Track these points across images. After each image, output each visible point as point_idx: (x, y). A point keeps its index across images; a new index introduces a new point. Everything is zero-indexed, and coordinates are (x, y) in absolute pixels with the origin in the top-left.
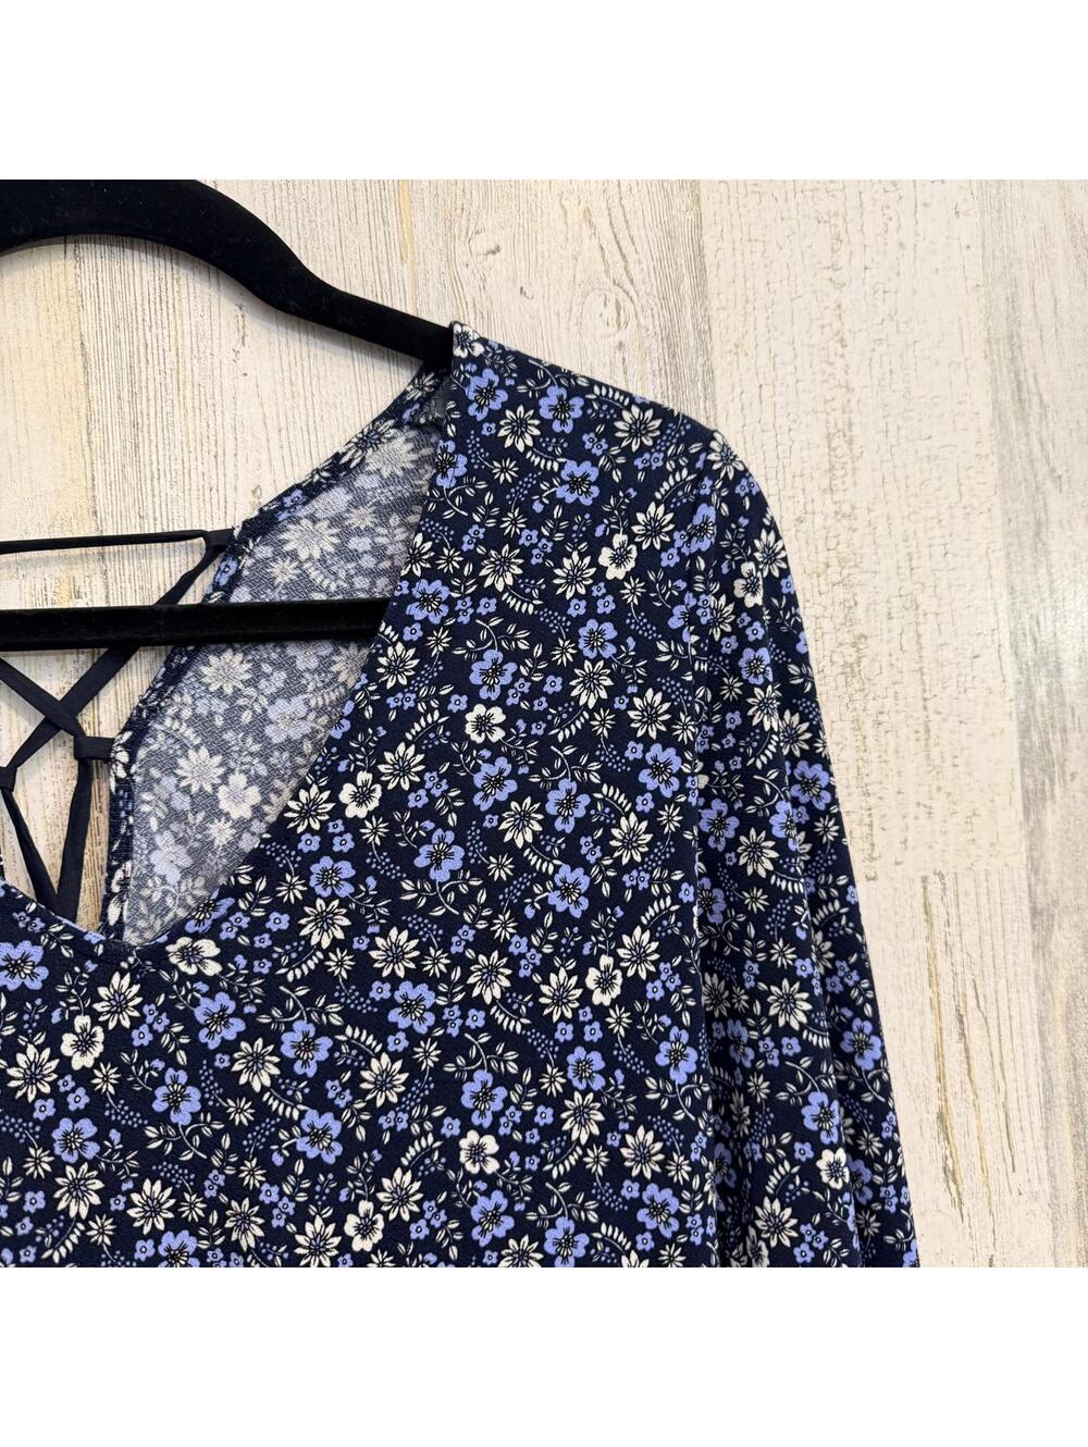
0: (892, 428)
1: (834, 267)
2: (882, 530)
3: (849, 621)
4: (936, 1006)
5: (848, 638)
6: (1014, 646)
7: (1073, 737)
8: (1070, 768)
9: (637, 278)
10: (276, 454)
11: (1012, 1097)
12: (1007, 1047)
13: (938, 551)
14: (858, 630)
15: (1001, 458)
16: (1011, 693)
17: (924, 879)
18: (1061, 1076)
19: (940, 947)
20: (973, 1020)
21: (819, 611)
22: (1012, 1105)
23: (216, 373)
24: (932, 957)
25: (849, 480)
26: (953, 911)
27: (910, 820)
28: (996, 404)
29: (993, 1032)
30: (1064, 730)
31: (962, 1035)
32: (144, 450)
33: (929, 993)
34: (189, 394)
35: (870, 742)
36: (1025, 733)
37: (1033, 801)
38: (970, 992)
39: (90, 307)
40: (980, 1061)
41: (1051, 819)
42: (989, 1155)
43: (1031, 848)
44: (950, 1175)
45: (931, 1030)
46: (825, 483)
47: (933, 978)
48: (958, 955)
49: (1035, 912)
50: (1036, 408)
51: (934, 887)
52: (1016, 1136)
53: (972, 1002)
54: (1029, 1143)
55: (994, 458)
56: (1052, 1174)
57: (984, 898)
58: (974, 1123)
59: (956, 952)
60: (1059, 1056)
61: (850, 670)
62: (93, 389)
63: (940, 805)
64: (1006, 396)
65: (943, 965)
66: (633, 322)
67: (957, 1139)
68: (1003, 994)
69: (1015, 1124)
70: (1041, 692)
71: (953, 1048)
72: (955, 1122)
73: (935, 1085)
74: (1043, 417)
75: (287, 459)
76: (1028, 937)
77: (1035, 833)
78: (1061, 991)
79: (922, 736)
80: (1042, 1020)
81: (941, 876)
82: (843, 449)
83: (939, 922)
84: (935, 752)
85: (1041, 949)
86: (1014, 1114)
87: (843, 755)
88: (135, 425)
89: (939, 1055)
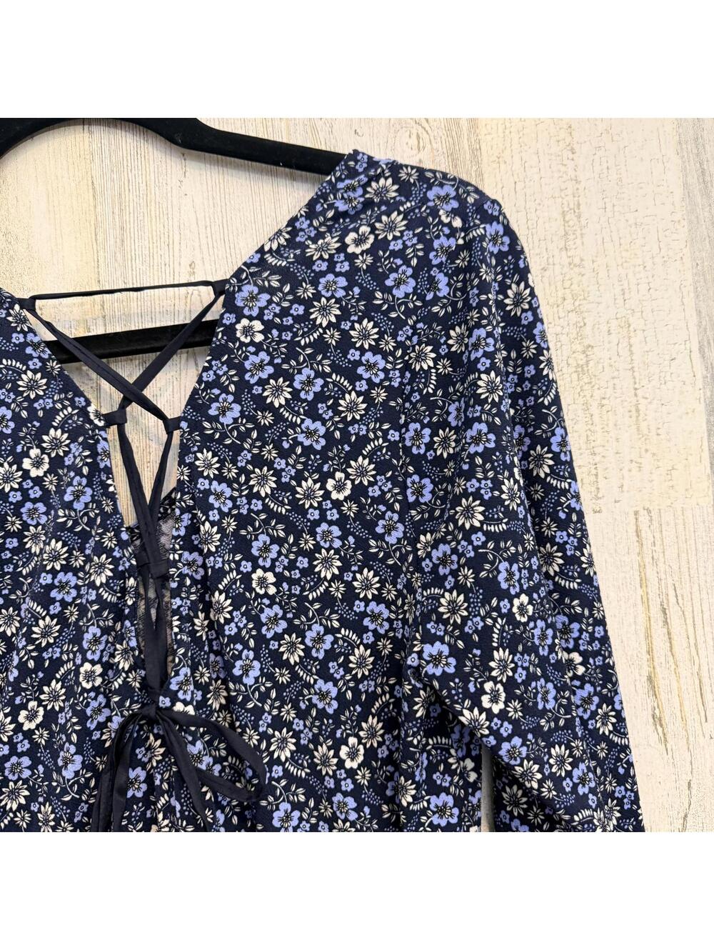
0: (609, 206)
2: (603, 274)
3: (580, 336)
4: (646, 601)
5: (580, 348)
6: (701, 349)
10: (204, 241)
11: (705, 669)
12: (700, 632)
13: (643, 287)
14: (586, 342)
15: (690, 222)
16: (700, 384)
17: (636, 513)
19: (648, 560)
20: (673, 612)
21: (559, 329)
22: (705, 674)
23: (169, 195)
24: (642, 567)
25: (579, 241)
26: (658, 535)
27: (625, 472)
28: (685, 185)
29: (690, 621)
31: (666, 622)
32: (127, 242)
33: (640, 592)
34: (153, 209)
35: (596, 418)
36: (710, 412)
38: (672, 593)
39: (97, 160)
40: (679, 642)
42: (687, 708)
44: (658, 720)
45: (642, 618)
46: (562, 245)
47: (643, 582)
48: (662, 567)
51: (644, 518)
52: (708, 697)
53: (672, 599)
55: (685, 223)
57: (681, 527)
58: (675, 685)
59: (661, 564)
61: (581, 370)
62: (99, 208)
63: (647, 462)
64: (693, 180)
65: (651, 573)
66: (428, 146)
67: (663, 696)
68: (696, 595)
69: (707, 688)
71: (659, 632)
72: (661, 683)
73: (646, 657)
75: (210, 245)
79: (634, 413)
81: (649, 511)
82: (573, 221)
83: (647, 543)
84: (643, 425)
86: (705, 680)
87: (576, 427)
88: (122, 228)
89: (648, 636)
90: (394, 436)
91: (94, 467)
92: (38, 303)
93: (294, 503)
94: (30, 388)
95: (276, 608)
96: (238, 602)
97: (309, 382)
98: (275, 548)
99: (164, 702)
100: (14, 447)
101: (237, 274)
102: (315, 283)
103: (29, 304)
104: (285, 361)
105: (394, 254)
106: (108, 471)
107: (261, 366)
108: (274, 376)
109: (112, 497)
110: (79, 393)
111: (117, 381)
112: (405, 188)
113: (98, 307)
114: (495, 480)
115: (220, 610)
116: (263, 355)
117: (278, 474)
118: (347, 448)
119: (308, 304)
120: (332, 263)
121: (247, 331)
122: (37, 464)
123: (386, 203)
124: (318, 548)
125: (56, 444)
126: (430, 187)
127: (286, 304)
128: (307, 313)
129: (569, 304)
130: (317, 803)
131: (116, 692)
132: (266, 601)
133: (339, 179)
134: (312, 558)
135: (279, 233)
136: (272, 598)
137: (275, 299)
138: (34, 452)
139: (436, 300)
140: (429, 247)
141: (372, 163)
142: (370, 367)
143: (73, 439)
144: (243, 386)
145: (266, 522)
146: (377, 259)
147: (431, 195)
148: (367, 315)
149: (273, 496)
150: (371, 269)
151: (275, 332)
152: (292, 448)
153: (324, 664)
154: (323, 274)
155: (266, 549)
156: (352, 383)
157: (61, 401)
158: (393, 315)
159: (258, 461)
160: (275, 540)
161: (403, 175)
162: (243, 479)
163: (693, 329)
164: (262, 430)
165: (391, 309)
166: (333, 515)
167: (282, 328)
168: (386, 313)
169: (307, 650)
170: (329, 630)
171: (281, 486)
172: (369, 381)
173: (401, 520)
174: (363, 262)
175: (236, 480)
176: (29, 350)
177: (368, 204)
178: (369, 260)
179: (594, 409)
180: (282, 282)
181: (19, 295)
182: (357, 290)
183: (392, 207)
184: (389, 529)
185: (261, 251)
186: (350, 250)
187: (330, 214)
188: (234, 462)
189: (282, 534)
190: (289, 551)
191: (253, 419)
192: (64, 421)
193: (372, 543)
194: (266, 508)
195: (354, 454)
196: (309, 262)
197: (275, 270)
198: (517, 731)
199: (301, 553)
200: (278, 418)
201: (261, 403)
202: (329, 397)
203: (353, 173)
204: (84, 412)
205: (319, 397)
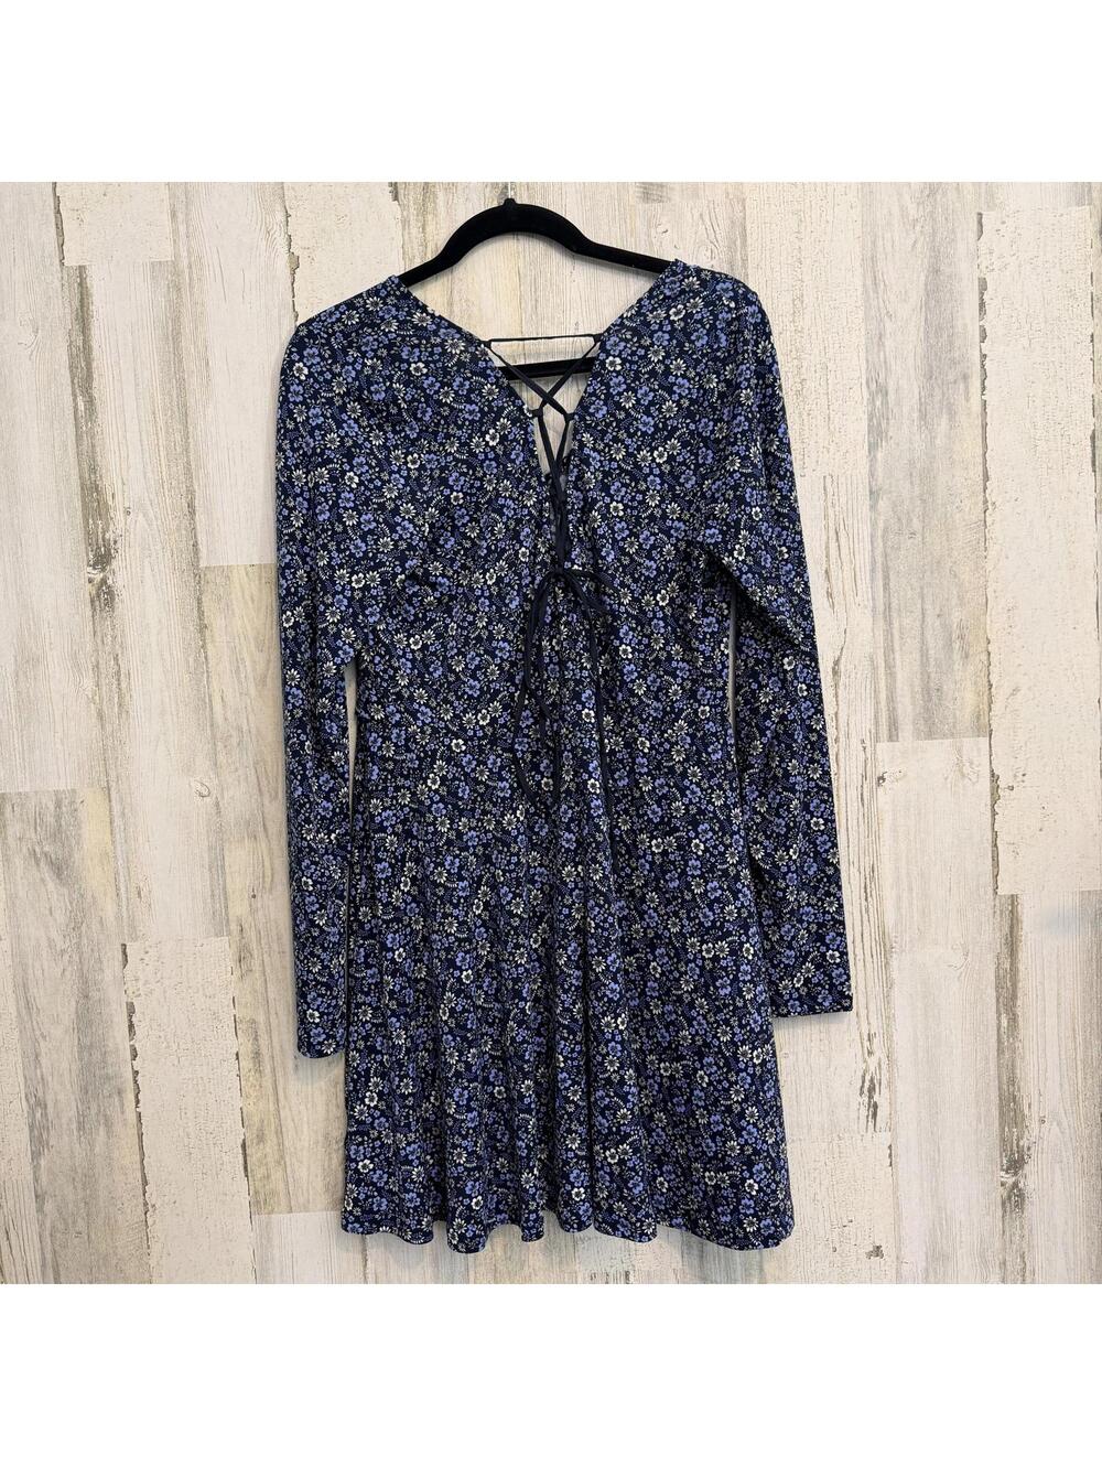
1: (798, 232)
2: (814, 336)
3: (799, 373)
4: (827, 528)
5: (798, 380)
6: (867, 383)
7: (892, 421)
8: (890, 434)
9: (719, 238)
11: (858, 566)
12: (856, 546)
13: (837, 346)
14: (802, 377)
15: (866, 307)
16: (865, 403)
17: (824, 477)
18: (879, 560)
19: (830, 504)
20: (842, 534)
21: (787, 369)
22: (858, 569)
23: (564, 280)
24: (826, 508)
25: (801, 317)
26: (836, 490)
28: (864, 285)
29: (851, 541)
30: (888, 419)
31: (837, 540)
33: (823, 520)
36: (870, 420)
37: (873, 447)
38: (842, 524)
39: (522, 257)
40: (844, 551)
41: (880, 455)
42: (846, 587)
43: (871, 466)
44: (829, 595)
45: (824, 538)
46: (792, 319)
47: (826, 516)
49: (871, 492)
50: (882, 286)
51: (829, 480)
52: (859, 582)
53: (842, 527)
54: (864, 585)
55: (863, 308)
56: (873, 599)
57: (849, 486)
58: (840, 575)
59: (837, 508)
60: (879, 550)
61: (798, 393)
62: (522, 287)
63: (832, 448)
64: (869, 282)
65: (831, 512)
66: (717, 257)
67: (833, 582)
68: (856, 525)
69: (858, 577)
70: (878, 403)
71: (833, 545)
72: (833, 574)
73: (824, 559)
74: (885, 290)
76: (868, 502)
77: (873, 461)
78: (881, 525)
79: (827, 419)
80: (872, 536)
81: (832, 476)
82: (799, 305)
83: (830, 494)
84: (832, 427)
85: (873, 507)
86: (858, 573)
88: (536, 300)
89: (827, 547)
90: (692, 427)
91: (526, 440)
92: (493, 343)
93: (636, 464)
94: (490, 394)
95: (623, 524)
96: (604, 518)
97: (646, 394)
98: (624, 489)
99: (568, 565)
100: (481, 428)
101: (608, 330)
102: (651, 337)
103: (488, 344)
104: (633, 382)
105: (697, 321)
106: (534, 442)
107: (619, 385)
108: (626, 390)
109: (536, 457)
110: (518, 397)
111: (539, 391)
112: (703, 283)
113: (521, 348)
114: (746, 446)
115: (595, 521)
116: (620, 378)
117: (627, 447)
118: (666, 433)
119: (647, 349)
120: (661, 325)
121: (612, 363)
122: (493, 438)
123: (693, 292)
124: (648, 489)
125: (504, 427)
126: (717, 284)
127: (634, 349)
128: (646, 354)
129: (794, 354)
130: (642, 628)
131: (539, 564)
132: (618, 520)
133: (667, 277)
134: (644, 495)
135: (632, 307)
136: (621, 518)
137: (629, 346)
138: (492, 431)
139: (719, 349)
140: (716, 318)
141: (686, 268)
142: (680, 386)
143: (513, 424)
144: (609, 396)
145: (619, 475)
146: (687, 324)
147: (718, 287)
148: (680, 356)
149: (623, 460)
150: (683, 329)
151: (628, 365)
152: (635, 433)
153: (649, 551)
154: (656, 332)
155: (619, 490)
156: (670, 395)
157: (507, 402)
158: (695, 357)
159: (616, 440)
160: (624, 485)
161: (703, 275)
162: (607, 450)
163: (864, 372)
164: (619, 421)
165: (694, 353)
166: (657, 471)
167: (631, 362)
168: (691, 355)
169: (640, 545)
170: (653, 534)
171: (629, 454)
172: (680, 394)
173: (694, 475)
174: (679, 326)
175: (603, 451)
176: (489, 372)
177: (683, 292)
178: (682, 324)
179: (805, 416)
180: (633, 336)
181: (483, 339)
182: (675, 342)
183: (696, 294)
184: (687, 480)
185: (621, 317)
186: (672, 318)
187: (661, 297)
188: (602, 440)
189: (628, 481)
190: (632, 491)
191: (613, 415)
192: (509, 413)
193: (678, 488)
194: (619, 467)
195: (669, 437)
196: (648, 324)
197: (629, 329)
198: (750, 571)
199: (638, 492)
200: (628, 414)
201: (618, 406)
202: (657, 403)
203: (674, 274)
204: (520, 409)
205: (652, 403)
